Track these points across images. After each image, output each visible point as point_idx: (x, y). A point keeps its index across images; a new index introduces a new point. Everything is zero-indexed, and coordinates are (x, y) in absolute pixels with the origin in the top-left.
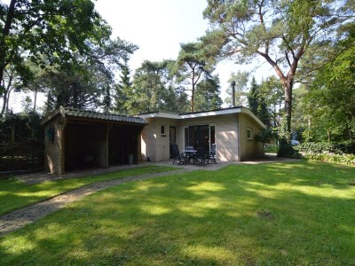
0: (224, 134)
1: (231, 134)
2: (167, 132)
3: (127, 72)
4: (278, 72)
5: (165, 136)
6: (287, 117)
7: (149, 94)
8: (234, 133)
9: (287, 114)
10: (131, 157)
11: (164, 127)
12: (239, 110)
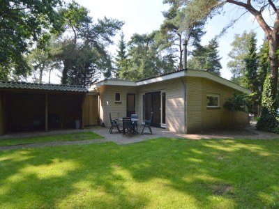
0: (173, 101)
1: (180, 102)
2: (123, 99)
3: (122, 47)
4: (260, 22)
5: (121, 103)
6: (271, 79)
7: (139, 64)
8: (182, 100)
9: (271, 75)
10: (78, 123)
11: (119, 94)
12: (182, 74)
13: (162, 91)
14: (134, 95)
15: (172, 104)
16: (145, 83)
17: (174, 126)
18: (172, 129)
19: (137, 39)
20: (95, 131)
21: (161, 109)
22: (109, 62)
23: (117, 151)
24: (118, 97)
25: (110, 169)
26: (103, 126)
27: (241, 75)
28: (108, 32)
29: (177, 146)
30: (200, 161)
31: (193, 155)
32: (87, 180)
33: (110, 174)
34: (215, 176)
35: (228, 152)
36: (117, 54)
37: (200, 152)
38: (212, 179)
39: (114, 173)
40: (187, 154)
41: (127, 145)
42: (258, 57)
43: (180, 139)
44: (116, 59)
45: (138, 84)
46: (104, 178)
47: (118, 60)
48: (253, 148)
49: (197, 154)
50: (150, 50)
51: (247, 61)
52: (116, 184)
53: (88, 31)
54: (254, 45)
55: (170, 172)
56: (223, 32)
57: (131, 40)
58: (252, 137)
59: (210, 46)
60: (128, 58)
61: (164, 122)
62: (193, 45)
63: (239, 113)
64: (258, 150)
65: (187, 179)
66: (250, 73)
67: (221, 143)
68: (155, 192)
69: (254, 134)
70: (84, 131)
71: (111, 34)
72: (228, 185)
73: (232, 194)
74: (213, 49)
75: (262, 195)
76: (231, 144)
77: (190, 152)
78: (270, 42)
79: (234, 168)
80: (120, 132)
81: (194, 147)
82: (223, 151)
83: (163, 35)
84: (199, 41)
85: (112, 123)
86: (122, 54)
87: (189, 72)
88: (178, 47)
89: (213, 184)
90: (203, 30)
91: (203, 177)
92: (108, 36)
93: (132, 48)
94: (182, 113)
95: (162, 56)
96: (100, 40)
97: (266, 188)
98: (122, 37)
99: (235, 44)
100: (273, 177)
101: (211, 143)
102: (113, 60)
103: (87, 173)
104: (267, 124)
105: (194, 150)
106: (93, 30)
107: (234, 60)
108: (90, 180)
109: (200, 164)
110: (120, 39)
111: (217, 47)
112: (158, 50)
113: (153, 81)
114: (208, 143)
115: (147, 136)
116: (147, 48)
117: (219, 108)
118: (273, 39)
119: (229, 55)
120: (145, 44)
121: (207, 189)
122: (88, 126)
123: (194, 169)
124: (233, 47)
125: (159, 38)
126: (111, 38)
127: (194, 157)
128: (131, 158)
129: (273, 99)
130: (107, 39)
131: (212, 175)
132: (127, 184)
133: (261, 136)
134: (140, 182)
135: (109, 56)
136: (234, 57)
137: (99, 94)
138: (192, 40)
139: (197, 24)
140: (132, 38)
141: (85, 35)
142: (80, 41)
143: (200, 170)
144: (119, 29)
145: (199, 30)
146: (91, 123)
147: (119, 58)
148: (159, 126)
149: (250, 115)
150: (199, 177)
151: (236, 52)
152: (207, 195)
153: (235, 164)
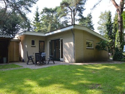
0: (67, 44)
2: (37, 44)
3: (37, 15)
4: (113, 2)
5: (35, 46)
6: (119, 32)
7: (47, 25)
8: (72, 43)
9: (119, 30)
10: (5, 59)
11: (34, 41)
12: (72, 27)
13: (61, 39)
14: (44, 42)
15: (66, 46)
16: (50, 34)
17: (68, 59)
18: (67, 61)
19: (47, 10)
20: (17, 64)
21: (60, 49)
22: (29, 24)
23: (30, 72)
24: (33, 43)
25: (23, 81)
26: (23, 61)
27: (104, 34)
28: (28, 5)
29: (69, 68)
30: (83, 74)
31: (79, 72)
32: (5, 88)
33: (23, 84)
34: (91, 81)
35: (99, 70)
36: (34, 19)
37: (82, 70)
38: (89, 82)
39: (26, 84)
40: (75, 71)
41: (37, 69)
42: (112, 24)
43: (71, 65)
44: (33, 22)
45: (46, 35)
46: (18, 86)
47: (34, 23)
48: (112, 67)
49: (80, 71)
50: (54, 18)
51: (107, 25)
52: (26, 89)
53: (15, 4)
54: (110, 17)
55: (64, 81)
56: (94, 7)
57: (42, 11)
58: (111, 63)
59: (88, 17)
60: (41, 22)
61: (62, 57)
62: (79, 15)
63: (104, 51)
64: (114, 68)
65: (74, 83)
66: (109, 32)
67: (94, 66)
68: (53, 91)
69: (112, 62)
70: (9, 64)
71: (30, 6)
72: (99, 85)
73: (101, 88)
74: (90, 19)
75: (117, 87)
76: (100, 66)
77: (77, 71)
78: (118, 12)
79: (101, 76)
80: (34, 63)
81: (79, 68)
82: (95, 69)
83: (62, 9)
84: (82, 13)
85: (28, 58)
86: (37, 19)
87: (76, 26)
88: (71, 17)
89: (90, 84)
90: (84, 8)
91: (84, 82)
92: (28, 7)
93: (43, 16)
94: (72, 51)
95: (62, 21)
96: (23, 9)
97: (120, 84)
98: (37, 9)
99: (101, 17)
100: (123, 79)
101: (89, 66)
102: (32, 23)
103: (5, 85)
104: (118, 57)
105: (79, 70)
106: (18, 3)
107: (100, 26)
108: (7, 88)
109: (82, 75)
110: (36, 11)
111: (91, 18)
112: (59, 18)
113: (55, 32)
114: (87, 66)
115: (51, 65)
116: (52, 16)
117: (93, 49)
118: (119, 11)
119: (98, 23)
120: (51, 14)
121: (86, 87)
122: (12, 62)
123: (79, 78)
124: (100, 19)
125: (60, 10)
126: (30, 9)
127: (79, 73)
128: (39, 75)
129: (121, 43)
130: (27, 9)
131: (89, 80)
132: (34, 89)
133: (115, 63)
134: (43, 87)
135: (29, 21)
136: (100, 24)
137: (20, 41)
138: (78, 13)
139: (80, 4)
140: (44, 10)
141: (13, 6)
142: (10, 9)
143: (82, 79)
144: (35, 3)
145: (82, 8)
146: (15, 60)
147: (35, 22)
148: (59, 60)
149: (109, 54)
150: (82, 82)
151: (101, 22)
152: (86, 90)
153: (102, 74)
